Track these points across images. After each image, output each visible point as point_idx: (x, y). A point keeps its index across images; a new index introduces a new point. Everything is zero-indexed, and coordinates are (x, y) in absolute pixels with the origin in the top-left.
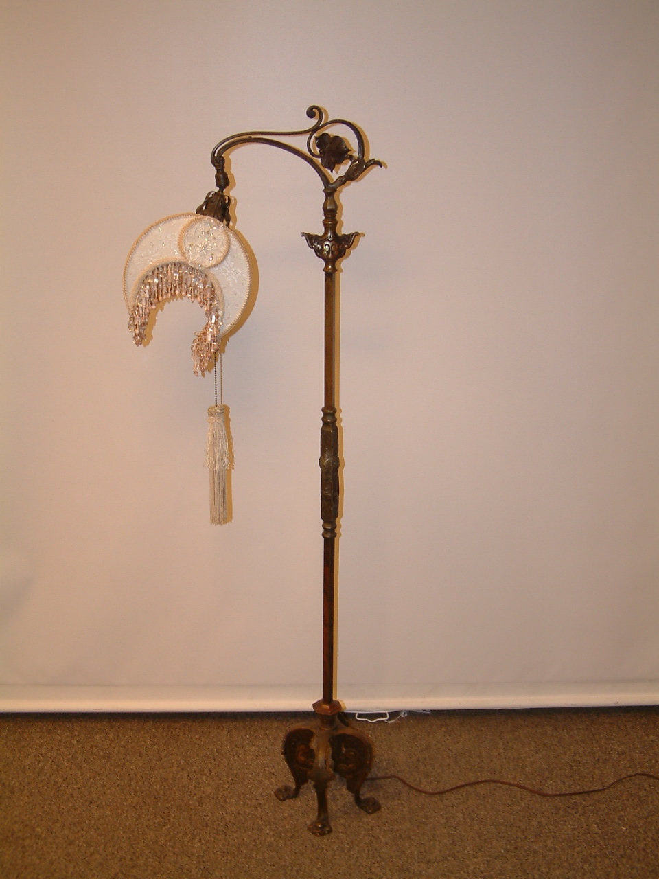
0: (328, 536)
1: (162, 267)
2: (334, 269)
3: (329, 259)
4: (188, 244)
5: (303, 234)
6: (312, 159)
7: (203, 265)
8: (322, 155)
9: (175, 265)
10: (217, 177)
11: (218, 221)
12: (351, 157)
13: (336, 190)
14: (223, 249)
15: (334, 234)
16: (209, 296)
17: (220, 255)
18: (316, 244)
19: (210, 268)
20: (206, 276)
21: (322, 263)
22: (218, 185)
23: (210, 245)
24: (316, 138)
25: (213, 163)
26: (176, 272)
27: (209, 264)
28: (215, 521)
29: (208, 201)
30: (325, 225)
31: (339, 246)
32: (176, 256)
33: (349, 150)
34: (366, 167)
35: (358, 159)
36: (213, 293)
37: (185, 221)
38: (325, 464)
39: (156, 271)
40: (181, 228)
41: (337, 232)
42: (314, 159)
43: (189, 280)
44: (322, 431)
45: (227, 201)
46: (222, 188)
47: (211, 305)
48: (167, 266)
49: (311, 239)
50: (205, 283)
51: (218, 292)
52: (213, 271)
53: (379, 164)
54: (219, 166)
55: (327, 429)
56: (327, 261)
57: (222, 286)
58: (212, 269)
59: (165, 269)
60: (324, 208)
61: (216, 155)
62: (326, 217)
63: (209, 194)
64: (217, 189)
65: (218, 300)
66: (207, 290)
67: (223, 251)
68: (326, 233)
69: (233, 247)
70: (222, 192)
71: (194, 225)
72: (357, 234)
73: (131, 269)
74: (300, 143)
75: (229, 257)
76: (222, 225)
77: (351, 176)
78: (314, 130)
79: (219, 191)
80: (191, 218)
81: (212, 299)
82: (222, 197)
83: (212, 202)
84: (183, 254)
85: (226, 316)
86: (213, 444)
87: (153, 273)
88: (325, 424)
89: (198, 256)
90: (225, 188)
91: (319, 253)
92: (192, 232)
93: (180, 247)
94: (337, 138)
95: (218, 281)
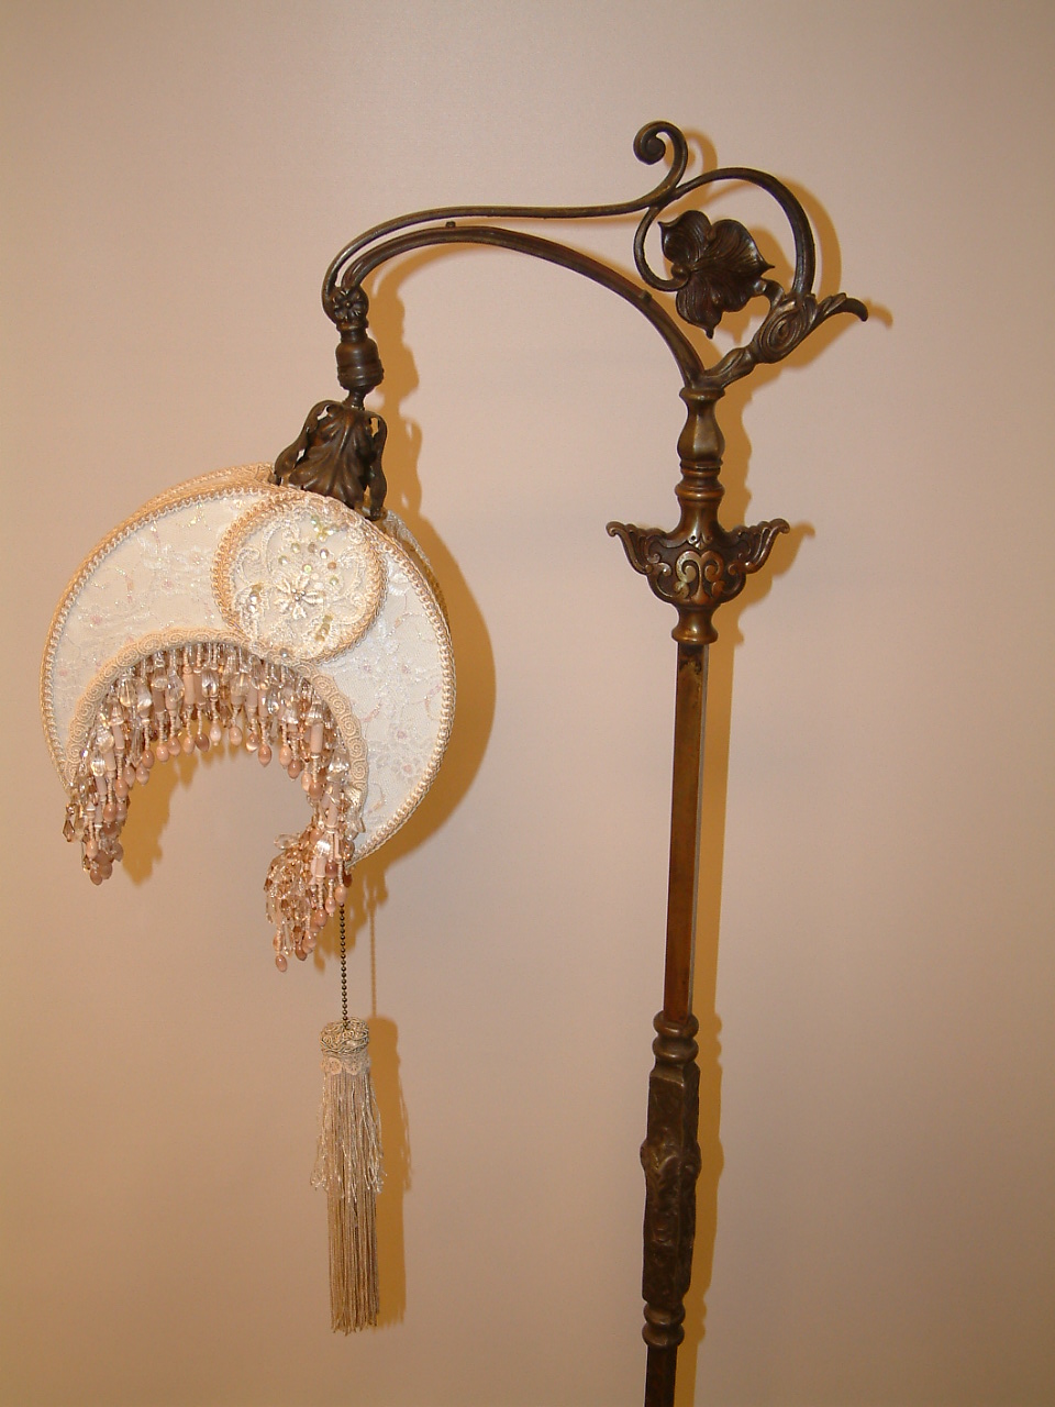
0: (662, 1342)
1: (165, 654)
2: (710, 635)
3: (693, 604)
4: (244, 587)
5: (615, 529)
6: (648, 297)
7: (297, 651)
8: (680, 280)
9: (206, 649)
10: (342, 355)
11: (345, 509)
12: (772, 290)
13: (721, 394)
14: (363, 599)
15: (713, 528)
16: (316, 745)
17: (353, 619)
18: (654, 560)
19: (318, 660)
20: (306, 683)
21: (671, 616)
22: (345, 384)
23: (318, 586)
24: (665, 229)
25: (330, 311)
26: (209, 673)
27: (315, 649)
28: (344, 1322)
29: (313, 434)
30: (685, 503)
31: (725, 564)
32: (208, 624)
33: (764, 267)
34: (820, 320)
35: (793, 296)
36: (328, 735)
37: (235, 507)
38: (659, 1169)
39: (145, 669)
40: (223, 529)
41: (721, 521)
42: (656, 295)
43: (252, 697)
44: (655, 1083)
45: (375, 430)
46: (358, 392)
47: (323, 773)
48: (181, 653)
49: (641, 545)
50: (303, 706)
51: (345, 732)
52: (326, 669)
53: (860, 310)
54: (350, 321)
55: (670, 1078)
56: (686, 613)
57: (357, 713)
58: (326, 665)
59: (173, 661)
60: (684, 449)
61: (338, 284)
62: (689, 479)
63: (317, 409)
64: (341, 395)
65: (346, 758)
66: (308, 729)
67: (363, 607)
68: (684, 526)
69: (393, 591)
70: (360, 403)
71: (264, 524)
72: (781, 526)
73: (65, 659)
74: (612, 244)
75: (381, 625)
76: (358, 521)
77: (770, 350)
78: (658, 201)
79: (348, 401)
80: (256, 499)
81: (327, 754)
82: (362, 418)
83: (326, 438)
84: (231, 617)
85: (372, 801)
86: (336, 1131)
87: (137, 673)
88: (662, 1063)
89: (281, 621)
90: (367, 390)
91: (662, 586)
92: (258, 543)
93: (222, 594)
94: (728, 227)
95: (345, 699)
